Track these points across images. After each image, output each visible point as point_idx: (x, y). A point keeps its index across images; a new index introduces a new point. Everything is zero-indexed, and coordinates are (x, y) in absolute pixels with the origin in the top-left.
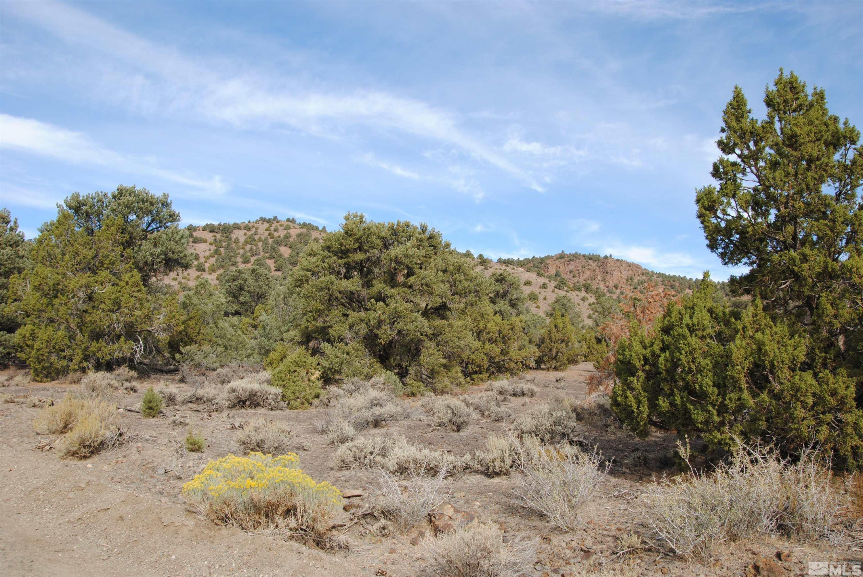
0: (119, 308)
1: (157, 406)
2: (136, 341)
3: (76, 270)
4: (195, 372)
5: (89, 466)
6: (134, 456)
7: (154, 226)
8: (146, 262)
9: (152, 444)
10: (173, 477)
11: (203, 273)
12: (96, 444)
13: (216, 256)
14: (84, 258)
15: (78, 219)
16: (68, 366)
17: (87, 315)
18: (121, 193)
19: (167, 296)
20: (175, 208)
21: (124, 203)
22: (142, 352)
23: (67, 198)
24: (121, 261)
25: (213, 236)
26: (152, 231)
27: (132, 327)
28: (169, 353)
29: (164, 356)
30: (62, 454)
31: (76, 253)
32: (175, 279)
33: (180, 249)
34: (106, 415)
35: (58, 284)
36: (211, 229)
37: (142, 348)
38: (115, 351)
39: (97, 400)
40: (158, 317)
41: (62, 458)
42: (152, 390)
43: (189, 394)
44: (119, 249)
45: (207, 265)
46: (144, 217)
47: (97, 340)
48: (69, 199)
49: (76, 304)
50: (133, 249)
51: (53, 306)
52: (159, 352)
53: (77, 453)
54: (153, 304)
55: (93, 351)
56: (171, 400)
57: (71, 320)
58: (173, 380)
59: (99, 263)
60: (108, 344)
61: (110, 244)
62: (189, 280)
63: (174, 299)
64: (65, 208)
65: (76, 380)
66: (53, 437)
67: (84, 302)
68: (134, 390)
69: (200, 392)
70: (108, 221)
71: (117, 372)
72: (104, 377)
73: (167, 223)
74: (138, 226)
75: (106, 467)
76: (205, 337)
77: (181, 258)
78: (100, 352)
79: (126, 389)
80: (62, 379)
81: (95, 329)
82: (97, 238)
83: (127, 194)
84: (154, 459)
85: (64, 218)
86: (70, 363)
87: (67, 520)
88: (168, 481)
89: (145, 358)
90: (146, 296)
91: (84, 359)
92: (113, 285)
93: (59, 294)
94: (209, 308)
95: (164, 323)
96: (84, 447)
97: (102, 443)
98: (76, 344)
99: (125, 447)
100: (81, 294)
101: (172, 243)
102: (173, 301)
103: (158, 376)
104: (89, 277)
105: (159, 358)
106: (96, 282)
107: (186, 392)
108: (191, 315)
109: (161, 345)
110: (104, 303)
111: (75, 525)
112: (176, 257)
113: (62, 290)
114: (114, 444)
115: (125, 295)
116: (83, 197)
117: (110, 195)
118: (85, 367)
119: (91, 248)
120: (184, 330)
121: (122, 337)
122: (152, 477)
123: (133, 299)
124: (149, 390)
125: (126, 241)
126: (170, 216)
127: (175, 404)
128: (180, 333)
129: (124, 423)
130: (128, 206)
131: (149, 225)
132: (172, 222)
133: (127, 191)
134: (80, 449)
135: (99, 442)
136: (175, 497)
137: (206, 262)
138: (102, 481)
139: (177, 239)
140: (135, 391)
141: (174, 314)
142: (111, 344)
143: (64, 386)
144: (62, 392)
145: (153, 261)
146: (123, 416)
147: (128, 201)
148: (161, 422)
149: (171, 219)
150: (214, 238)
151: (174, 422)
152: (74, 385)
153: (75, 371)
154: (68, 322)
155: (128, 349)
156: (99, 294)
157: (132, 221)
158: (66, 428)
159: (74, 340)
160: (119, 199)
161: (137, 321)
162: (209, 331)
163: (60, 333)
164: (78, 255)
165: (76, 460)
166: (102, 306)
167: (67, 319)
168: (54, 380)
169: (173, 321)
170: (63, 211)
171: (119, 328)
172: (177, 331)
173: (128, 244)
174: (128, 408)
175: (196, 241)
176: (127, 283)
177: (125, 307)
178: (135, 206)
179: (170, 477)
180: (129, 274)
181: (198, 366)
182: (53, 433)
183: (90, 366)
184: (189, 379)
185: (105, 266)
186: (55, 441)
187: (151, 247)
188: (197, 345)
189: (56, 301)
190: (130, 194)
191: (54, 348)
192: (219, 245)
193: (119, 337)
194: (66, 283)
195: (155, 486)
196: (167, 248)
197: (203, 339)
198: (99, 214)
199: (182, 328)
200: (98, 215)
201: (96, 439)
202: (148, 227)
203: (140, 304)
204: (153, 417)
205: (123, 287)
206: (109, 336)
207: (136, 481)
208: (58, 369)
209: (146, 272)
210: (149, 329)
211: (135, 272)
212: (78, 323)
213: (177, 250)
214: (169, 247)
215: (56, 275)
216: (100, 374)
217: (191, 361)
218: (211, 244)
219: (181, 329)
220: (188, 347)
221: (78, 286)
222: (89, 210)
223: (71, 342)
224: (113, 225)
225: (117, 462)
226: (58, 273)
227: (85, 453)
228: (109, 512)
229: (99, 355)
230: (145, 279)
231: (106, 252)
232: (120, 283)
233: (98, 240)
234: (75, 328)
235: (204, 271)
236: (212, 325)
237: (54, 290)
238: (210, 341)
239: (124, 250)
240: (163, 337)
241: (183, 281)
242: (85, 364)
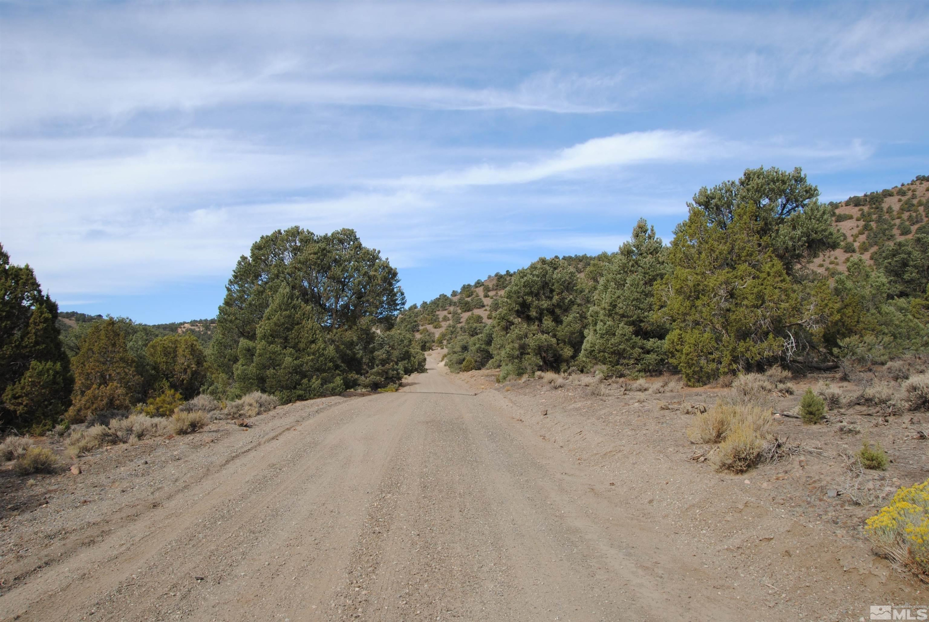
0: (763, 302)
1: (818, 410)
2: (786, 337)
3: (715, 268)
4: (859, 368)
5: (747, 482)
6: (797, 472)
7: (790, 207)
8: (787, 248)
9: (817, 457)
10: (849, 501)
11: (853, 254)
12: (752, 456)
13: (866, 232)
14: (721, 253)
15: (709, 215)
16: (718, 369)
17: (731, 314)
18: (749, 176)
19: (816, 282)
20: (810, 182)
21: (753, 187)
22: (795, 349)
23: (695, 195)
24: (759, 251)
25: (860, 210)
26: (789, 212)
27: (780, 322)
28: (825, 347)
29: (819, 352)
30: (717, 467)
31: (712, 250)
32: (821, 266)
33: (823, 227)
34: (761, 422)
35: (698, 285)
36: (856, 202)
37: (794, 344)
38: (765, 349)
39: (750, 406)
40: (808, 307)
41: (717, 471)
42: (811, 392)
43: (856, 395)
44: (755, 239)
45: (856, 245)
46: (777, 199)
47: (745, 340)
48: (697, 195)
49: (718, 303)
50: (771, 236)
51: (696, 308)
52: (813, 347)
53: (733, 467)
54: (801, 294)
55: (741, 352)
56: (834, 402)
57: (715, 320)
58: (833, 379)
59: (736, 256)
60: (756, 343)
61: (745, 234)
62: (837, 264)
63: (825, 285)
64: (695, 206)
65: (728, 383)
66: (706, 447)
67: (726, 300)
68: (789, 392)
69: (870, 392)
70: (739, 210)
71: (769, 373)
72: (756, 379)
73: (804, 200)
74: (772, 210)
75: (765, 485)
76: (866, 326)
77: (826, 237)
78: (749, 352)
79: (781, 391)
80: (714, 383)
81: (740, 328)
82: (730, 231)
83: (756, 176)
84: (822, 476)
85: (695, 214)
86: (719, 366)
87: (726, 547)
88: (842, 507)
89: (799, 356)
90: (791, 286)
91: (733, 360)
92: (754, 278)
93: (700, 295)
94: (867, 291)
95: (816, 313)
96: (740, 460)
97: (759, 455)
98: (723, 345)
99: (785, 461)
100: (722, 292)
101: (813, 221)
102: (823, 288)
103: (815, 375)
104: (728, 272)
105: (814, 355)
106: (736, 277)
107: (850, 391)
108: (847, 301)
109: (815, 339)
110: (747, 298)
111: (735, 554)
112: (820, 236)
113: (703, 290)
114: (772, 457)
115: (768, 287)
116: (711, 190)
117: (737, 183)
118: (735, 370)
119: (725, 243)
120: (840, 320)
121: (771, 333)
122: (821, 500)
123: (777, 291)
124: (807, 392)
125: (762, 229)
126: (807, 192)
127: (839, 408)
128: (836, 323)
129: (781, 430)
130: (757, 191)
131: (784, 206)
132: (809, 198)
133: (754, 174)
134: (735, 462)
135: (755, 454)
136: (854, 529)
137: (855, 241)
138: (762, 503)
139: (818, 216)
140: (791, 393)
141: (826, 302)
142: (759, 342)
143: (716, 390)
144: (714, 397)
145: (794, 246)
146: (780, 423)
147: (758, 184)
148: (825, 430)
149: (808, 195)
150: (860, 212)
151: (841, 429)
152: (725, 389)
153: (725, 374)
154: (712, 323)
155: (779, 346)
156: (740, 290)
157: (764, 205)
158: (719, 438)
159: (721, 341)
160: (748, 185)
161: (784, 315)
162: (870, 318)
163: (706, 335)
164: (714, 252)
165: (732, 474)
166: (745, 302)
167: (711, 320)
168: (705, 384)
169: (826, 310)
170: (693, 209)
171: (766, 324)
172: (832, 322)
173: (764, 231)
174: (785, 413)
175: (840, 219)
176: (769, 274)
177: (770, 301)
178: (765, 189)
179: (844, 502)
180: (769, 264)
181: (861, 360)
182: (708, 442)
183: (740, 367)
184: (852, 377)
185: (743, 258)
186: (709, 452)
187: (790, 230)
188: (857, 336)
189: (699, 303)
190: (758, 177)
191: (702, 351)
192: (868, 219)
193: (766, 334)
194: (706, 283)
195: (826, 512)
196: (808, 228)
197: (864, 329)
198: (729, 205)
199: (837, 317)
200: (729, 207)
201: (751, 451)
202: (783, 210)
203: (786, 295)
204: (815, 423)
205: (765, 279)
206: (756, 334)
207: (803, 504)
208: (708, 373)
209: (788, 259)
210: (799, 322)
211: (776, 261)
212: (723, 323)
213: (820, 229)
214: (810, 227)
215: (695, 276)
216: (751, 377)
217: (853, 355)
218: (858, 220)
219: (836, 319)
220: (847, 340)
221: (717, 283)
222: (719, 203)
223: (718, 344)
224: (745, 213)
225: (777, 479)
226: (697, 274)
227: (741, 466)
228: (773, 542)
229: (748, 355)
230: (788, 268)
231: (742, 244)
232: (761, 275)
233: (733, 232)
234: (720, 329)
235: (854, 251)
236: (873, 311)
237: (695, 292)
238: (873, 330)
239: (761, 238)
240: (816, 329)
241: (831, 266)
242: (735, 366)
